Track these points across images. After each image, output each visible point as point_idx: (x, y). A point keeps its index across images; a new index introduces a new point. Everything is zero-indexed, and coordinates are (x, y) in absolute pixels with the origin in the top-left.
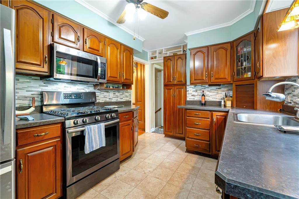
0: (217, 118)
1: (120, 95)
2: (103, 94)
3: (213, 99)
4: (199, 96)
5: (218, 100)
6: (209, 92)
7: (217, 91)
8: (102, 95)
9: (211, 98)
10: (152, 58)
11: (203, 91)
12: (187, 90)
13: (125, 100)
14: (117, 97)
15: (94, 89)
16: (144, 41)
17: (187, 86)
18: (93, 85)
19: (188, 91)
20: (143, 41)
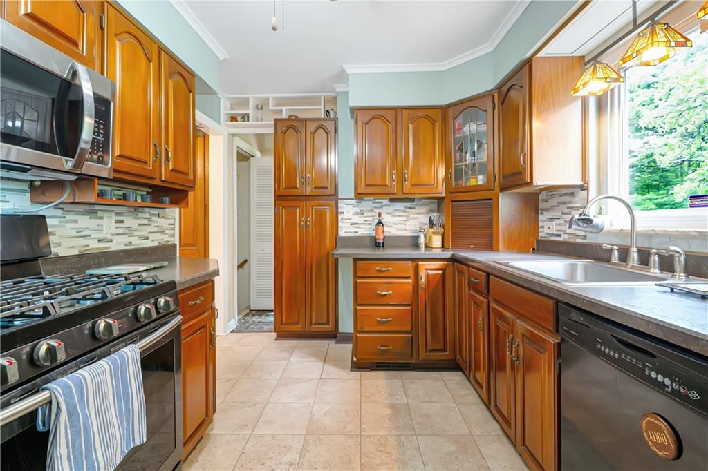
0: (428, 275)
1: (140, 225)
2: (76, 222)
3: (398, 232)
4: (370, 226)
5: (408, 234)
6: (390, 216)
7: (406, 214)
8: (69, 225)
9: (395, 230)
10: (233, 119)
11: (380, 214)
12: (340, 210)
13: (156, 244)
14: (130, 230)
15: (31, 201)
16: (224, 59)
17: (339, 201)
18: (26, 186)
19: (343, 213)
20: (222, 58)
